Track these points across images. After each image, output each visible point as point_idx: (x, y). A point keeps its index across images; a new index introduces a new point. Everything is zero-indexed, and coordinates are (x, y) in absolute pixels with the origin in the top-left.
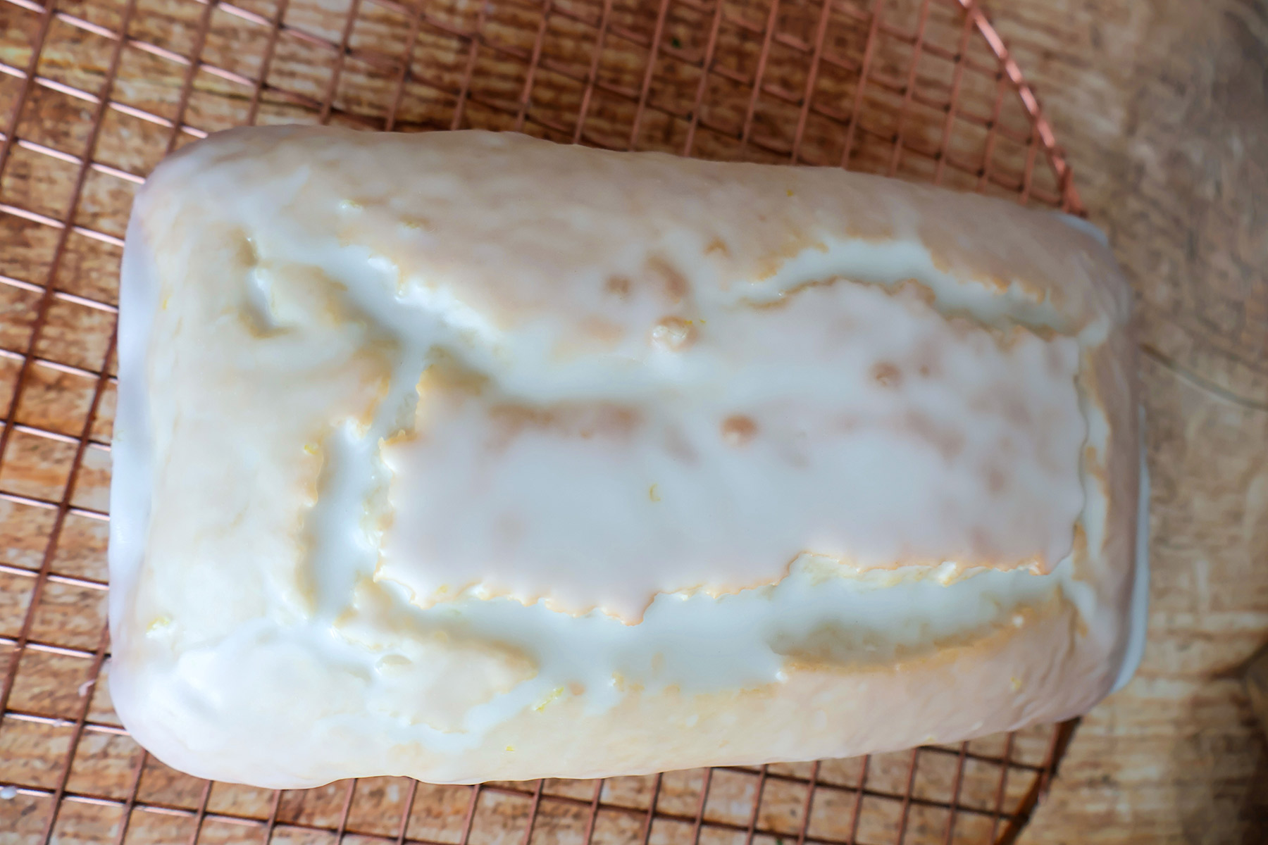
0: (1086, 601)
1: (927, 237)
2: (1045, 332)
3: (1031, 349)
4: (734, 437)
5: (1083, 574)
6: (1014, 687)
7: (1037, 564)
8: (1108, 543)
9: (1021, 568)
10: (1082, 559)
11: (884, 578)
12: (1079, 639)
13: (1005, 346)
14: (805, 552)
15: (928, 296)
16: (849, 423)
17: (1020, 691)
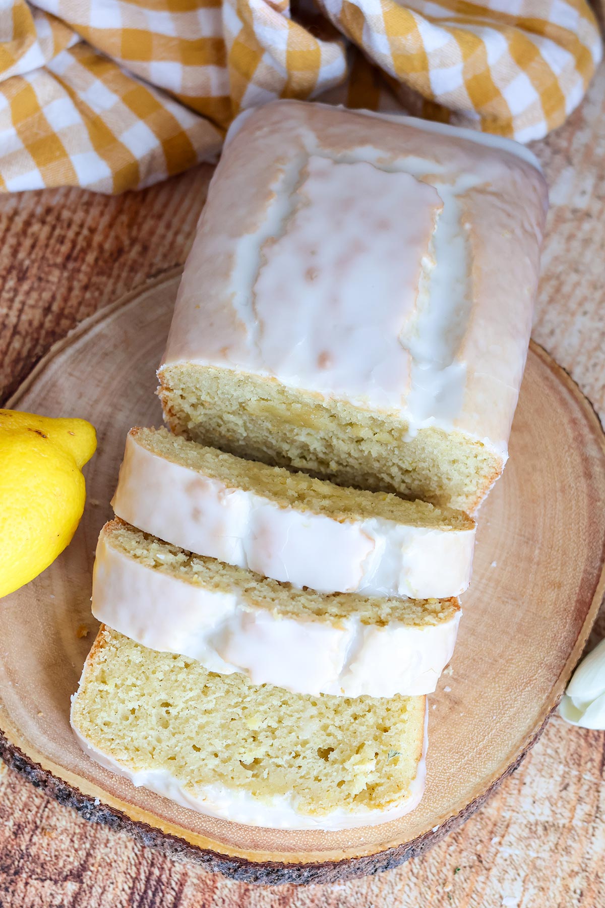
0: (470, 180)
1: (236, 233)
2: (302, 176)
3: (312, 188)
4: (328, 364)
5: (451, 179)
6: (508, 236)
7: (435, 210)
8: (438, 161)
9: (437, 218)
10: (442, 179)
11: (423, 298)
12: (492, 189)
13: (308, 204)
14: (399, 338)
15: (271, 241)
16: (334, 300)
17: (512, 232)
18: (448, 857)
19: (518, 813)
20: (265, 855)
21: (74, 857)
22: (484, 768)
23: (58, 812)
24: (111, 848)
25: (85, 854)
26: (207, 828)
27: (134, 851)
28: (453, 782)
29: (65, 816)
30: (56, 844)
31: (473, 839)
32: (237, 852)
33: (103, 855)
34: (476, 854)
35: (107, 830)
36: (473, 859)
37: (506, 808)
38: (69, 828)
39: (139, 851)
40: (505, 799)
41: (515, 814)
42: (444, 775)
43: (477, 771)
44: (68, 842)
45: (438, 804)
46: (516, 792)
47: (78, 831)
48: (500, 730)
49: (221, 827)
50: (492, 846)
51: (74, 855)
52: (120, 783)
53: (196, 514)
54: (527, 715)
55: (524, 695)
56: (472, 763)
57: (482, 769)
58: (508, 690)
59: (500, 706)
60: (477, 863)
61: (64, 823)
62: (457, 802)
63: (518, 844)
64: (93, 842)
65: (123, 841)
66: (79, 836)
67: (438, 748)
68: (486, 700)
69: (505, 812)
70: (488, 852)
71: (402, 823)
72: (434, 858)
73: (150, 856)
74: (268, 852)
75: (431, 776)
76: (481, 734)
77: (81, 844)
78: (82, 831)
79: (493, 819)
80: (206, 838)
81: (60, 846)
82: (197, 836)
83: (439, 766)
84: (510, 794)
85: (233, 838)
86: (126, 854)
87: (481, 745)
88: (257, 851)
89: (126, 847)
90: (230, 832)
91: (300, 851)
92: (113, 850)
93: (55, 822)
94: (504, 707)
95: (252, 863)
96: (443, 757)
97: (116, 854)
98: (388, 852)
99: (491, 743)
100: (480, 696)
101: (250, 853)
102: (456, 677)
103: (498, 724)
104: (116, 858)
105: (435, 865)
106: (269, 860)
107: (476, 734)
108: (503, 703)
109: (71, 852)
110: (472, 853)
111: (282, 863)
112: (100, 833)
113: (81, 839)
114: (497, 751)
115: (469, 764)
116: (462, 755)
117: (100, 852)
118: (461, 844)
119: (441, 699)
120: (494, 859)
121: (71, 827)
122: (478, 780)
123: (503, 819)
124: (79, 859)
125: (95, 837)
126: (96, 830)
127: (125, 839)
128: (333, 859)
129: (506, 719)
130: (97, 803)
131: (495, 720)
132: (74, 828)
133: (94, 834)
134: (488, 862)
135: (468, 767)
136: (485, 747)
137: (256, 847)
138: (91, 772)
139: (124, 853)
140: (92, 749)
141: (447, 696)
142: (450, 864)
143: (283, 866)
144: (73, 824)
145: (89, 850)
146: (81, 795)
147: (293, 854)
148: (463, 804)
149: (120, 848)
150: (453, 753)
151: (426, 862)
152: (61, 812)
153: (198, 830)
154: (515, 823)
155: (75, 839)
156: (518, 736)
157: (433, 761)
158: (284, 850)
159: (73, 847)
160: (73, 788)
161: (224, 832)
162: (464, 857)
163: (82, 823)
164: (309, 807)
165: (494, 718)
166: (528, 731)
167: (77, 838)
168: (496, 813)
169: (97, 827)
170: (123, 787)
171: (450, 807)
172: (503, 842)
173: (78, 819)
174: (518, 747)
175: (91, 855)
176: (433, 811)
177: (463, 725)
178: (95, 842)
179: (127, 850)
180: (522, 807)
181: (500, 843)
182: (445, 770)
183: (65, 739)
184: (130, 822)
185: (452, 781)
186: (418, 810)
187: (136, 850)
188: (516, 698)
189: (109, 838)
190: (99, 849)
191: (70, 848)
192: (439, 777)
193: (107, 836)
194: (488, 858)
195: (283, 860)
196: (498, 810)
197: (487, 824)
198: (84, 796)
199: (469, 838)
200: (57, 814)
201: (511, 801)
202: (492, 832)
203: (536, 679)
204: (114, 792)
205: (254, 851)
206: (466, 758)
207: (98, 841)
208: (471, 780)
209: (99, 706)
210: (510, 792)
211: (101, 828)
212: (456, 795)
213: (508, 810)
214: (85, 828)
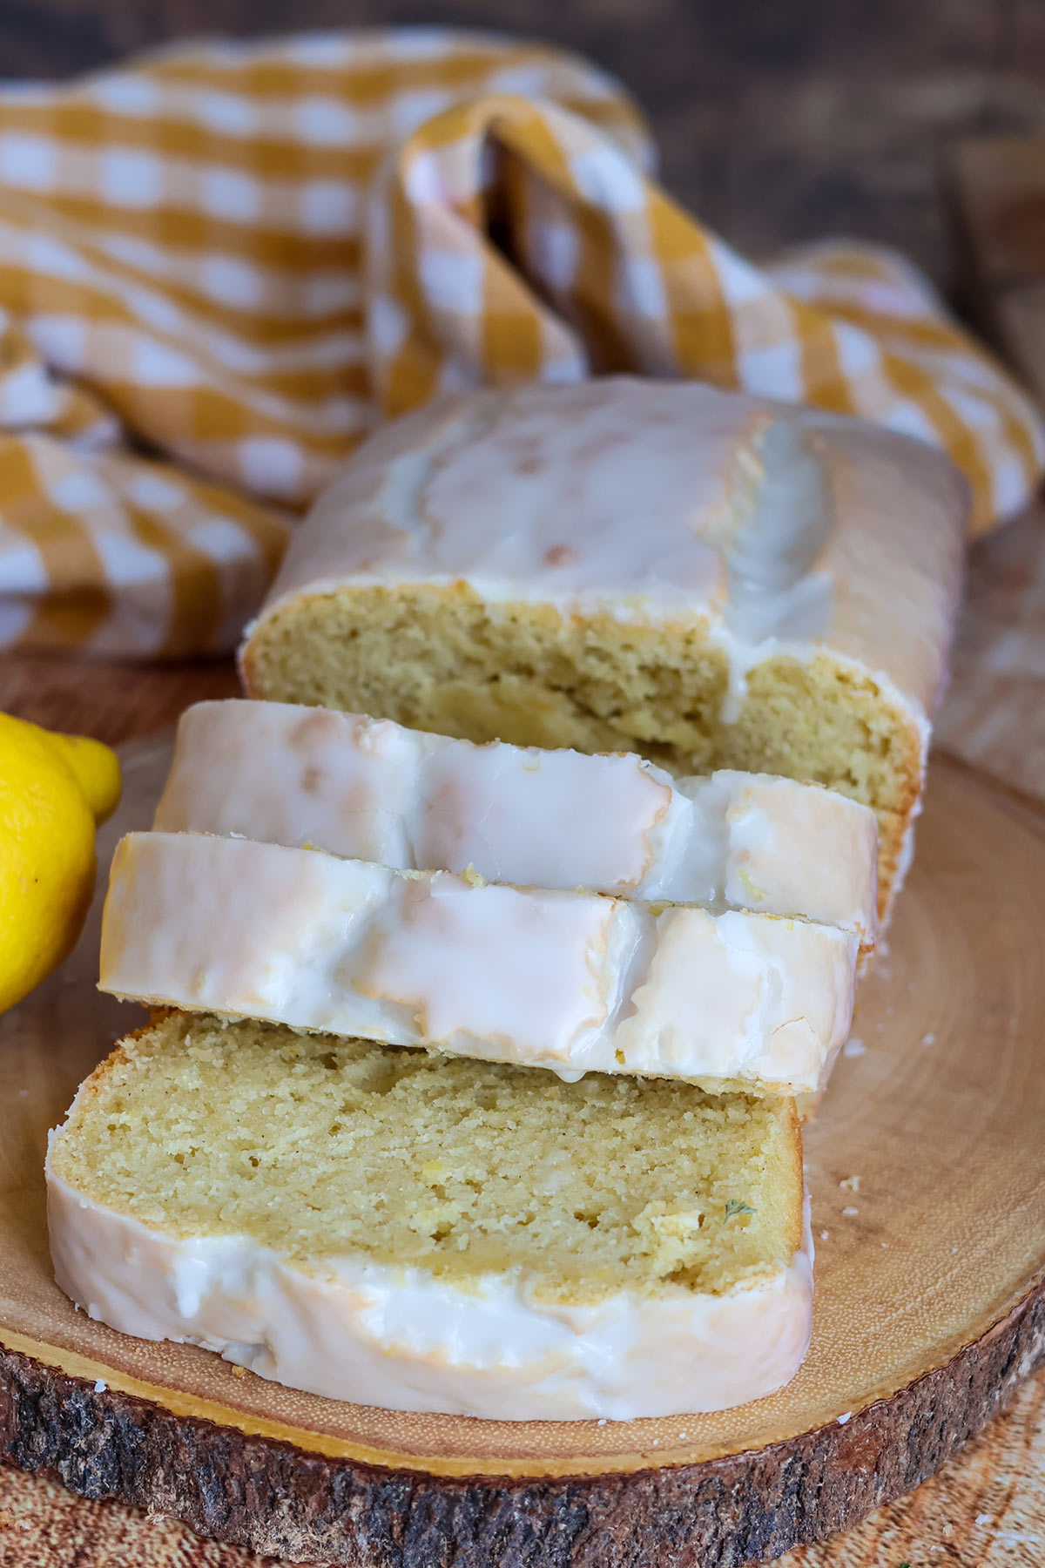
18: (882, 1548)
19: (1028, 1476)
20: (469, 1464)
21: (49, 1560)
22: (941, 1325)
23: (17, 1489)
24: (130, 1544)
25: (72, 1553)
26: (340, 1425)
27: (181, 1549)
28: (877, 1347)
29: (33, 1495)
30: (9, 1539)
31: (933, 1519)
32: (407, 1460)
33: (113, 1556)
34: (943, 1543)
35: (123, 1516)
36: (937, 1551)
37: (1001, 1470)
38: (40, 1514)
39: (193, 1547)
40: (998, 1455)
41: (1022, 1478)
42: (855, 1337)
43: (926, 1330)
44: (35, 1535)
45: (846, 1381)
46: (1020, 1444)
47: (58, 1517)
48: (969, 1269)
49: (370, 1421)
50: (978, 1530)
51: (47, 1555)
52: (152, 1358)
53: (311, 780)
54: (1025, 1246)
55: (1015, 1217)
56: (915, 1318)
57: (938, 1328)
58: (979, 1210)
59: (964, 1234)
60: (947, 1557)
61: (30, 1505)
62: (888, 1377)
63: (1034, 1526)
64: (92, 1534)
65: (158, 1532)
66: (61, 1526)
67: (839, 1296)
68: (934, 1226)
69: (1001, 1476)
70: (969, 1539)
71: (769, 1411)
72: (850, 1551)
73: (217, 1556)
74: (474, 1460)
75: (828, 1338)
76: (930, 1274)
77: (65, 1539)
78: (68, 1518)
79: (974, 1488)
80: (337, 1439)
81: (18, 1542)
82: (318, 1437)
83: (842, 1323)
84: (1007, 1448)
85: (397, 1439)
86: (164, 1552)
87: (930, 1292)
88: (451, 1459)
89: (164, 1541)
90: (390, 1430)
91: (545, 1458)
92: (135, 1548)
93: (10, 1504)
94: (973, 1235)
95: (439, 1478)
96: (850, 1310)
97: (142, 1552)
98: (742, 1459)
99: (953, 1287)
100: (921, 1220)
101: (435, 1462)
102: (866, 1194)
103: (964, 1260)
104: (140, 1559)
105: (852, 1562)
106: (478, 1472)
107: (919, 1275)
108: (970, 1229)
109: (42, 1551)
110: (935, 1541)
111: (507, 1476)
112: (108, 1519)
113: (65, 1529)
114: (968, 1299)
115: (906, 1319)
116: (893, 1305)
117: (106, 1550)
118: (909, 1527)
119: (839, 1226)
120: (984, 1551)
121: (44, 1511)
122: (929, 1343)
123: (996, 1487)
124: (59, 1562)
125: (96, 1526)
126: (99, 1516)
127: (162, 1528)
128: (621, 1468)
129: (980, 1252)
130: (100, 1388)
131: (957, 1254)
132: (52, 1513)
133: (94, 1521)
134: (971, 1557)
135: (908, 1324)
136: (940, 1295)
137: (448, 1451)
138: (88, 1343)
139: (159, 1552)
140: (89, 1208)
141: (851, 1222)
142: (887, 1560)
143: (510, 1483)
144: (48, 1507)
145: (82, 1547)
146: (67, 1378)
147: (532, 1462)
148: (901, 1380)
149: (151, 1543)
150: (872, 1304)
151: (833, 1556)
152: (25, 1487)
153: (322, 1427)
154: (1024, 1493)
155: (52, 1530)
156: (1008, 1278)
157: (830, 1316)
158: (510, 1455)
159: (48, 1542)
160: (50, 1368)
161: (376, 1430)
162: (918, 1549)
163: (68, 1506)
164: (559, 1290)
165: (955, 1250)
166: (1028, 1269)
167: (57, 1528)
168: (980, 1478)
169: (101, 1510)
170: (159, 1364)
171: (873, 1384)
172: (1001, 1523)
173: (60, 1499)
174: (1012, 1294)
175: (86, 1556)
176: (835, 1392)
177: (888, 1262)
178: (96, 1535)
179: (166, 1546)
180: (1035, 1467)
181: (995, 1525)
182: (857, 1329)
183: (36, 1295)
184: (170, 1419)
185: (874, 1346)
186: (803, 1391)
187: (187, 1546)
188: (996, 1221)
189: (128, 1528)
190: (103, 1546)
191: (39, 1545)
192: (844, 1340)
193: (123, 1524)
194: (971, 1548)
195: (510, 1472)
196: (985, 1472)
197: (962, 1496)
198: (72, 1380)
199: (924, 1518)
200: (14, 1492)
201: (1011, 1458)
202: (974, 1508)
203: (1036, 1194)
204: (137, 1371)
205: (444, 1459)
206: (901, 1311)
207: (102, 1533)
208: (915, 1343)
209: (107, 1147)
210: (1007, 1445)
211: (111, 1513)
212: (884, 1367)
213: (1007, 1473)
214: (74, 1513)
